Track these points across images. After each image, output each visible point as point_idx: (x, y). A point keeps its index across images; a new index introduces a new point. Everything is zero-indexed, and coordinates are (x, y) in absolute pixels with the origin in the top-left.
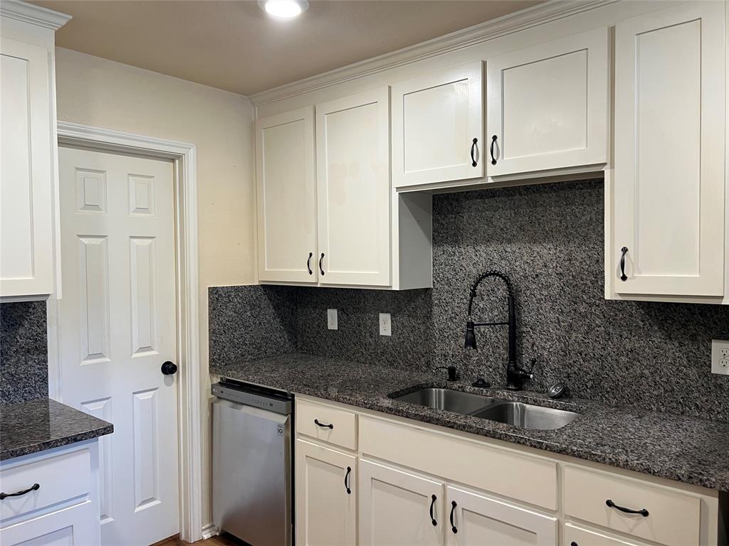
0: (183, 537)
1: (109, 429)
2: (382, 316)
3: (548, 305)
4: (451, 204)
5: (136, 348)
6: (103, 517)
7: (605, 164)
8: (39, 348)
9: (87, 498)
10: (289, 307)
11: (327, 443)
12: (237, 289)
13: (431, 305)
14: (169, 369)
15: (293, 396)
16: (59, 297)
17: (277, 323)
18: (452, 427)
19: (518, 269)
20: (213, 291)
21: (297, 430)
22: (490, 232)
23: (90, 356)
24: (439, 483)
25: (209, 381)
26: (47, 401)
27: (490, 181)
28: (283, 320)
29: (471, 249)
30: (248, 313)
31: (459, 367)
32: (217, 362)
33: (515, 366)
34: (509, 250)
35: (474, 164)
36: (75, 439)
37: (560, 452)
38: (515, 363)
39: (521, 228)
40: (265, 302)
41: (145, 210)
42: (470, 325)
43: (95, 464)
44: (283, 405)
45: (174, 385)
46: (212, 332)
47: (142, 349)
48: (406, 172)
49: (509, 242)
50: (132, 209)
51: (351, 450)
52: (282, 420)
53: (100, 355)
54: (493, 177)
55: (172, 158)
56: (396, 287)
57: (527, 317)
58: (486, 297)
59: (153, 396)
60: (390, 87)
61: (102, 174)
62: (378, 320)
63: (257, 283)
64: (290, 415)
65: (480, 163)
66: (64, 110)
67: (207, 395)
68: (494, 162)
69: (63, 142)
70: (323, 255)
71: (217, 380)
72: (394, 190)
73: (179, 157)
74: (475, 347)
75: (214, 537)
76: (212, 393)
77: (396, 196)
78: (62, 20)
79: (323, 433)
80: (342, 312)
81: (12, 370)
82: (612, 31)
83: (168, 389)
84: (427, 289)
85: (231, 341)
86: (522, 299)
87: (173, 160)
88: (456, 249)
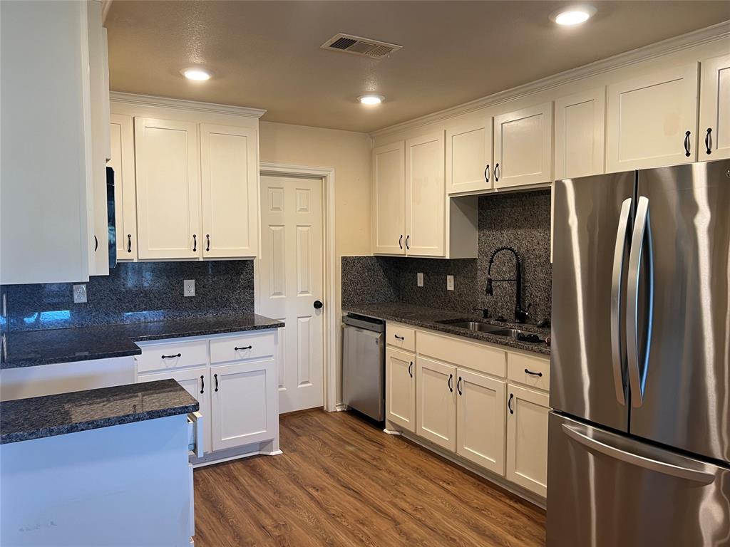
0: (325, 409)
1: (283, 325)
2: (449, 277)
3: (539, 269)
4: (488, 203)
5: (300, 291)
6: (280, 386)
7: (551, 183)
8: (250, 286)
9: (272, 358)
10: (394, 271)
11: (401, 348)
12: (359, 258)
13: (476, 269)
14: (318, 305)
15: (385, 322)
16: (260, 258)
17: (385, 281)
18: (459, 334)
19: (524, 246)
20: (343, 258)
21: (387, 342)
22: (510, 221)
23: (275, 294)
24: (454, 367)
25: (341, 313)
26: (253, 315)
27: (497, 191)
28: (389, 280)
29: (499, 233)
30: (366, 274)
31: (490, 310)
32: (345, 304)
33: (520, 307)
34: (519, 233)
35: (487, 181)
36: (267, 327)
37: (505, 345)
38: (520, 306)
39: (526, 219)
40: (377, 266)
41: (306, 210)
42: (490, 281)
43: (276, 342)
44: (379, 327)
45: (321, 315)
46: (343, 284)
47: (303, 292)
48: (454, 184)
49: (520, 228)
50: (298, 209)
51: (413, 352)
52: (378, 336)
53: (280, 293)
54: (498, 189)
55: (321, 178)
56: (448, 257)
57: (529, 277)
58: (506, 264)
59: (309, 321)
60: (445, 131)
61: (282, 190)
62: (446, 280)
63: (372, 255)
64: (383, 333)
65: (490, 180)
66: (263, 156)
67: (340, 323)
68: (497, 180)
69: (262, 173)
70: (408, 237)
71: (346, 314)
72: (447, 195)
73: (325, 177)
74: (492, 294)
75: (342, 411)
76: (343, 322)
77: (448, 198)
78: (262, 113)
79: (399, 343)
80: (426, 274)
81: (238, 297)
82: (554, 103)
83: (318, 317)
84: (475, 259)
85: (355, 291)
86: (526, 265)
87: (321, 179)
88: (491, 233)
